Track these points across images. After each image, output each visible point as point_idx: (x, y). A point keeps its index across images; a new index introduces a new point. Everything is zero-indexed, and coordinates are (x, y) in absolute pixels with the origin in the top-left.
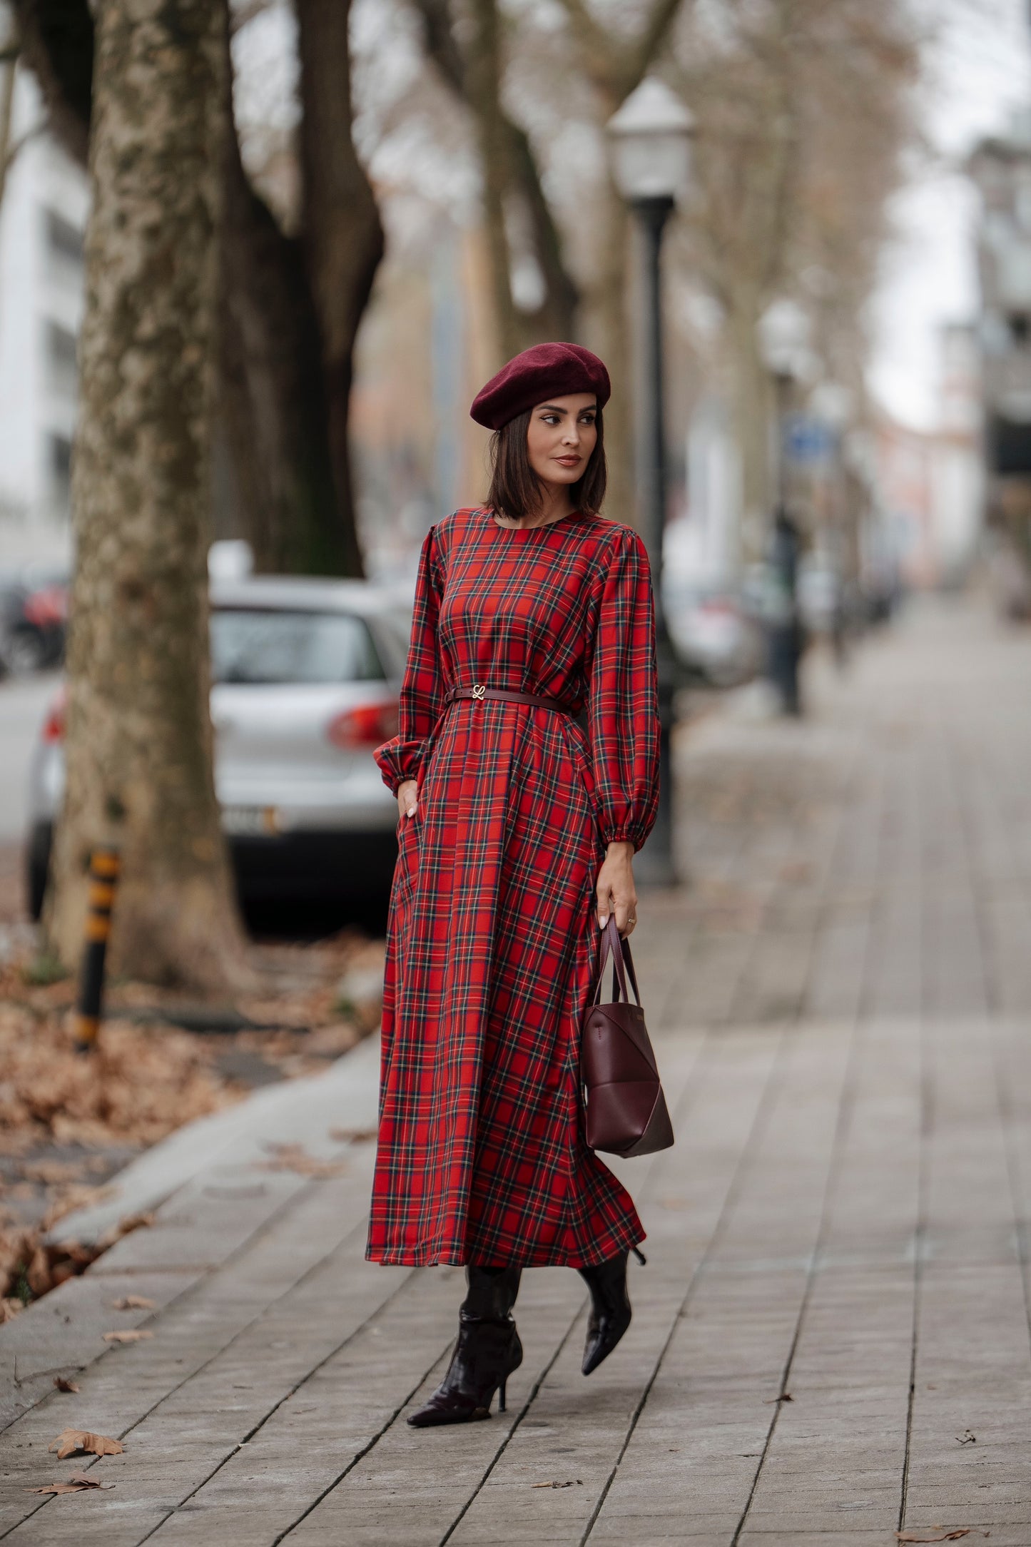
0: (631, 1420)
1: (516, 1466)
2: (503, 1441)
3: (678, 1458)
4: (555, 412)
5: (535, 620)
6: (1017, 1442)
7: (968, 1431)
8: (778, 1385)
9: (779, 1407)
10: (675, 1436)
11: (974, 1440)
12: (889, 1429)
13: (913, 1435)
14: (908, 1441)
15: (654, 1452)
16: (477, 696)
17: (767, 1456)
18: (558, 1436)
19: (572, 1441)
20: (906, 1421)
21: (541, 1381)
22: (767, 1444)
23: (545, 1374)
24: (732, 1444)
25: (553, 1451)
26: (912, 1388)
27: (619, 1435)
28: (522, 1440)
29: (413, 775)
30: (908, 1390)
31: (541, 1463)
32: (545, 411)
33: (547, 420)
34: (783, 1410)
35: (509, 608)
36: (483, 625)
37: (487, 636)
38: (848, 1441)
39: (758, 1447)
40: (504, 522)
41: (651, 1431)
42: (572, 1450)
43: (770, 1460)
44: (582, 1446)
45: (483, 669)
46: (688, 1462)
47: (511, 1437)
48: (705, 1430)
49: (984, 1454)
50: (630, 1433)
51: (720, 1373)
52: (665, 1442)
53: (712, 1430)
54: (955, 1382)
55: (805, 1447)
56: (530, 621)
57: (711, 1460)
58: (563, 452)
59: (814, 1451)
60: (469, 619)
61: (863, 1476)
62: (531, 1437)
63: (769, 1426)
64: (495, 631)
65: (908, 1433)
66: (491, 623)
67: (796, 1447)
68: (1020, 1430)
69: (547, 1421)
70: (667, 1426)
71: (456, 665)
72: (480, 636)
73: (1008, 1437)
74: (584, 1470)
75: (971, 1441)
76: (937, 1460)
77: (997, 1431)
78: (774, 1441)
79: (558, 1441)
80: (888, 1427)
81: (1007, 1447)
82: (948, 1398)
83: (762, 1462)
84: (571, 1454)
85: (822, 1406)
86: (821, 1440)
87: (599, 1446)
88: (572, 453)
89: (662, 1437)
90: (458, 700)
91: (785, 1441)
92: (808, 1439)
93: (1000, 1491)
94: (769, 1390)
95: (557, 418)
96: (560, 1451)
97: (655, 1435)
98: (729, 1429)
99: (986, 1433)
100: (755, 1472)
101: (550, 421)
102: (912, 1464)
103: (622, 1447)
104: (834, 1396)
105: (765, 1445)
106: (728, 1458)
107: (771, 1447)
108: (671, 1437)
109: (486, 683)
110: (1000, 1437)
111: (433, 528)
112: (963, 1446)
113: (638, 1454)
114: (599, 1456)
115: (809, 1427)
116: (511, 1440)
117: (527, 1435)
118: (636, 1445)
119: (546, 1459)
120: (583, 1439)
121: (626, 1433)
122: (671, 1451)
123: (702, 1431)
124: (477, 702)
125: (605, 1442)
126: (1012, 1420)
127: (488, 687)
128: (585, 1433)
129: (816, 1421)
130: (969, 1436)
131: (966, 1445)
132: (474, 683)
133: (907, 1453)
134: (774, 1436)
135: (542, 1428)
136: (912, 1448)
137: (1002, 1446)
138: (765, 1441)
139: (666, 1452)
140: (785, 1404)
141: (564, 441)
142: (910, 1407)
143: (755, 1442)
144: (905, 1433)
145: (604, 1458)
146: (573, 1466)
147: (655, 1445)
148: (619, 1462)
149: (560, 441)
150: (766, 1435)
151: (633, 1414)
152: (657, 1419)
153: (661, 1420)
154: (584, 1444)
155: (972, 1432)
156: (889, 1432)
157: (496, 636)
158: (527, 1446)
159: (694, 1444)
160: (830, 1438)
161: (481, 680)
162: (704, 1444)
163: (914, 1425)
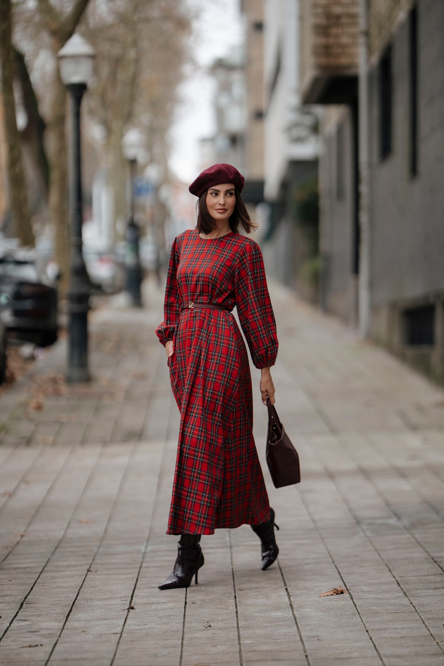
0: (65, 618)
1: (12, 639)
2: (6, 628)
3: (86, 635)
4: (216, 191)
5: (212, 276)
6: (228, 627)
7: (208, 622)
8: (128, 602)
9: (129, 612)
10: (85, 625)
11: (210, 626)
12: (176, 621)
13: (186, 624)
14: (184, 627)
15: (75, 632)
16: (190, 307)
17: (123, 633)
18: (32, 625)
19: (38, 627)
20: (183, 618)
21: (24, 600)
22: (123, 628)
23: (26, 598)
24: (108, 628)
25: (30, 632)
26: (186, 603)
27: (60, 624)
28: (15, 627)
29: (170, 339)
30: (184, 604)
31: (24, 637)
32: (212, 191)
33: (213, 195)
34: (130, 614)
35: (203, 272)
36: (193, 278)
37: (194, 283)
38: (159, 627)
39: (119, 630)
40: (202, 236)
41: (74, 623)
42: (38, 631)
43: (124, 635)
44: (43, 630)
45: (193, 296)
46: (91, 637)
47: (10, 625)
48: (98, 622)
49: (214, 632)
50: (65, 623)
51: (105, 597)
52: (81, 627)
53: (101, 622)
54: (203, 600)
55: (140, 630)
56: (210, 277)
57: (101, 635)
58: (218, 207)
59: (145, 631)
60: (187, 276)
61: (165, 642)
62: (19, 626)
63: (124, 620)
64: (197, 281)
65: (184, 623)
66: (196, 277)
67: (136, 630)
68: (229, 621)
69: (27, 619)
70: (82, 621)
71: (183, 294)
72: (192, 283)
73: (224, 625)
74: (43, 640)
75: (209, 627)
76: (196, 635)
77: (219, 622)
78: (126, 627)
79: (32, 627)
80: (176, 620)
81: (223, 629)
82: (200, 608)
83: (121, 636)
84: (37, 633)
85: (149, 611)
86: (147, 626)
87: (50, 629)
88: (222, 207)
89: (80, 625)
90: (184, 309)
91: (131, 627)
92: (141, 626)
93: (221, 648)
94: (124, 604)
95: (217, 193)
96: (33, 632)
97: (76, 624)
98: (107, 622)
99: (215, 623)
100: (118, 640)
101: (214, 195)
102: (185, 637)
103: (61, 630)
104: (154, 607)
105: (122, 629)
106: (107, 634)
107: (125, 630)
108: (84, 625)
109: (194, 301)
110: (221, 625)
111: (176, 238)
112: (206, 629)
113: (68, 633)
114: (50, 634)
115: (142, 621)
116: (10, 627)
117: (18, 625)
118: (67, 629)
119: (27, 635)
120: (43, 626)
121: (63, 624)
122: (83, 631)
123: (97, 623)
124: (191, 309)
125: (53, 628)
126: (226, 617)
127: (195, 303)
128: (44, 624)
129: (146, 618)
130: (208, 625)
131: (207, 629)
132: (190, 301)
133: (183, 632)
134: (126, 625)
135: (25, 621)
136: (185, 630)
137: (221, 629)
138: (122, 627)
139: (81, 632)
140: (131, 610)
141: (219, 203)
142: (185, 611)
143: (118, 627)
144: (183, 623)
145: (53, 634)
146: (38, 638)
147: (76, 629)
148: (59, 636)
149: (217, 203)
150: (123, 624)
151: (66, 615)
152: (77, 617)
153: (79, 618)
154: (43, 629)
155: (209, 623)
156: (176, 623)
157: (198, 283)
158: (17, 630)
159: (93, 629)
160: (152, 626)
161: (192, 300)
162: (98, 628)
163: (186, 620)
